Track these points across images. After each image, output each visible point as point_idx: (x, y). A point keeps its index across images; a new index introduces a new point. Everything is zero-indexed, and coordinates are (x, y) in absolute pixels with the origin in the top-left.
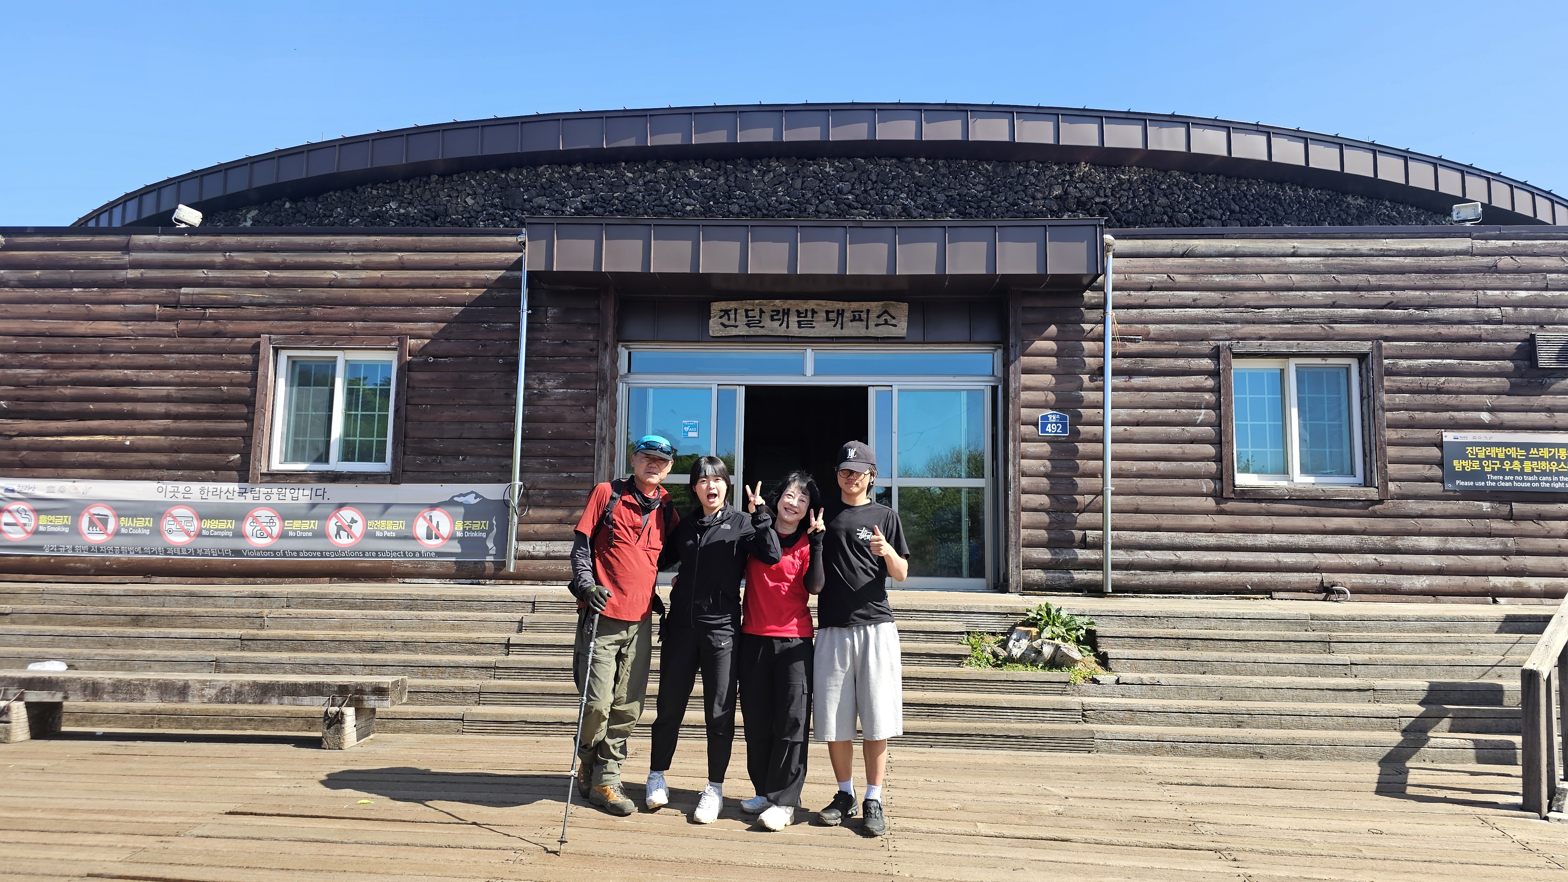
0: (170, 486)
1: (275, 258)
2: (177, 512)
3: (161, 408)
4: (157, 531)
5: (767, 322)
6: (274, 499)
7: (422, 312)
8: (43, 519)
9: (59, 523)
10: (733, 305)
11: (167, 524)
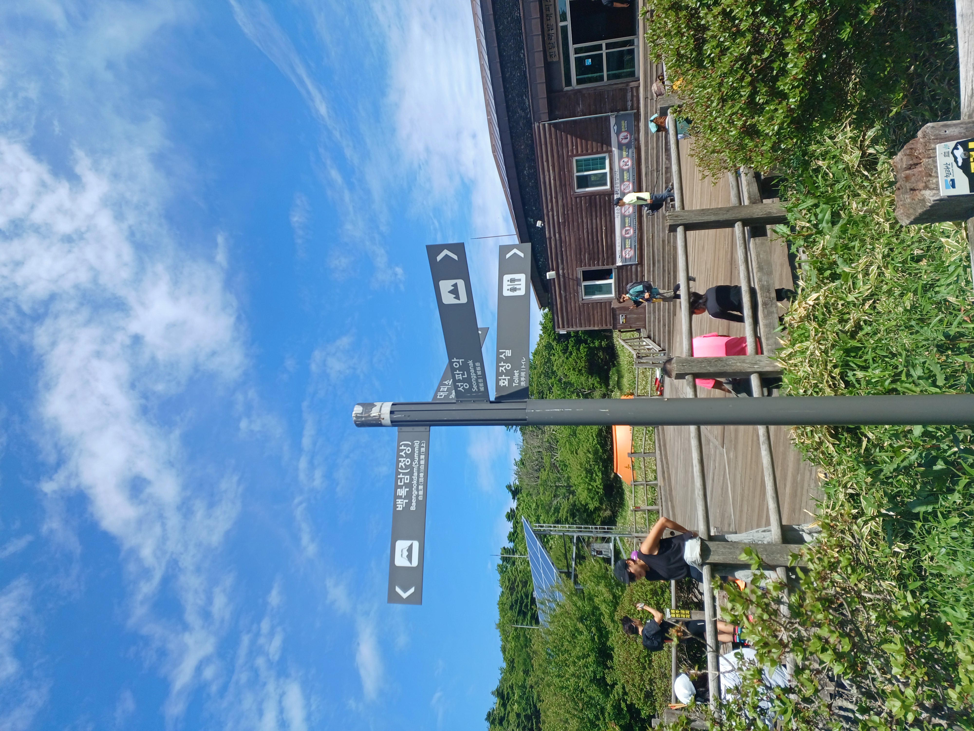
0: (616, 215)
1: (549, 197)
2: (623, 211)
3: (594, 221)
4: (629, 216)
5: (553, 41)
6: (619, 185)
7: (561, 152)
8: (627, 247)
9: (628, 242)
10: (548, 54)
11: (627, 213)
